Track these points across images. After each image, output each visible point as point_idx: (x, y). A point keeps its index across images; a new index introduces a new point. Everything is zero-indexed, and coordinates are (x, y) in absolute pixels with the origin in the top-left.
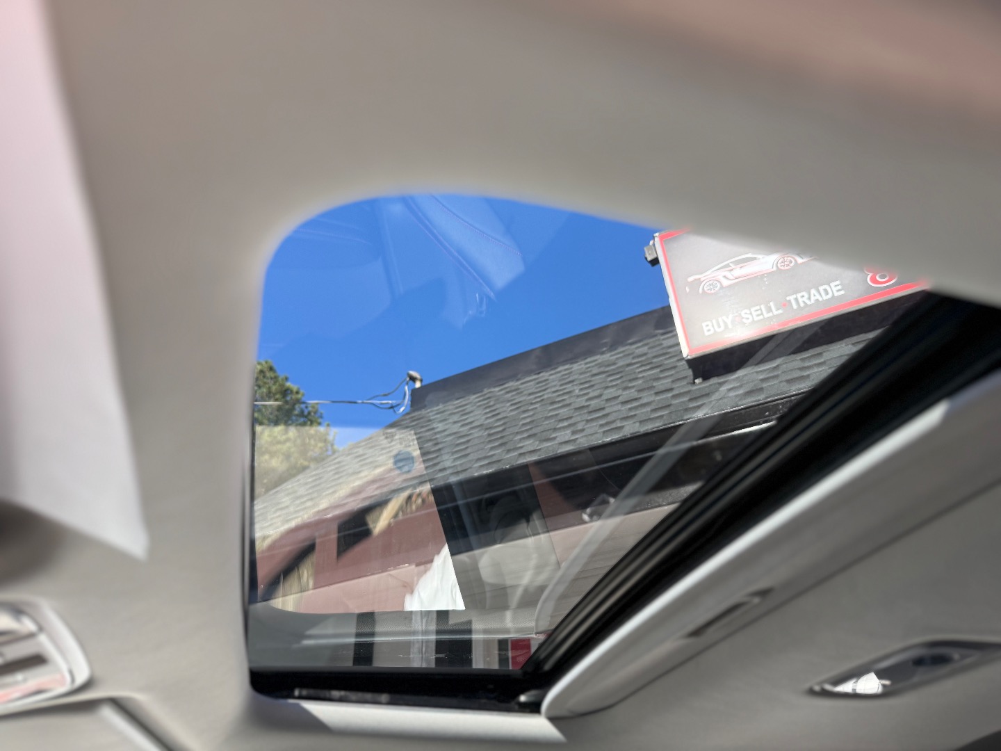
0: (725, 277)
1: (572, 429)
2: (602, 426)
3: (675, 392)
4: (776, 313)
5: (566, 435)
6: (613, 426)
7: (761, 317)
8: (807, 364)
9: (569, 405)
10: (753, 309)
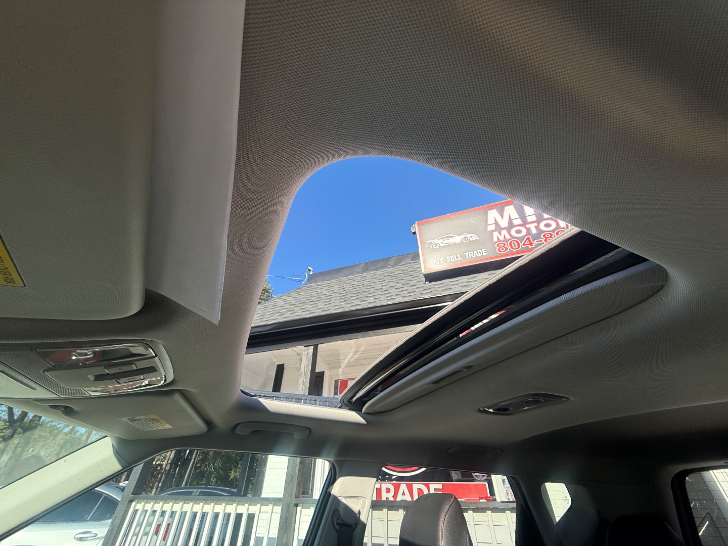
0: (441, 242)
1: (375, 297)
2: (387, 297)
3: (417, 286)
4: (460, 259)
5: (372, 299)
6: (391, 298)
7: (454, 260)
8: (470, 280)
9: (374, 287)
10: (451, 257)
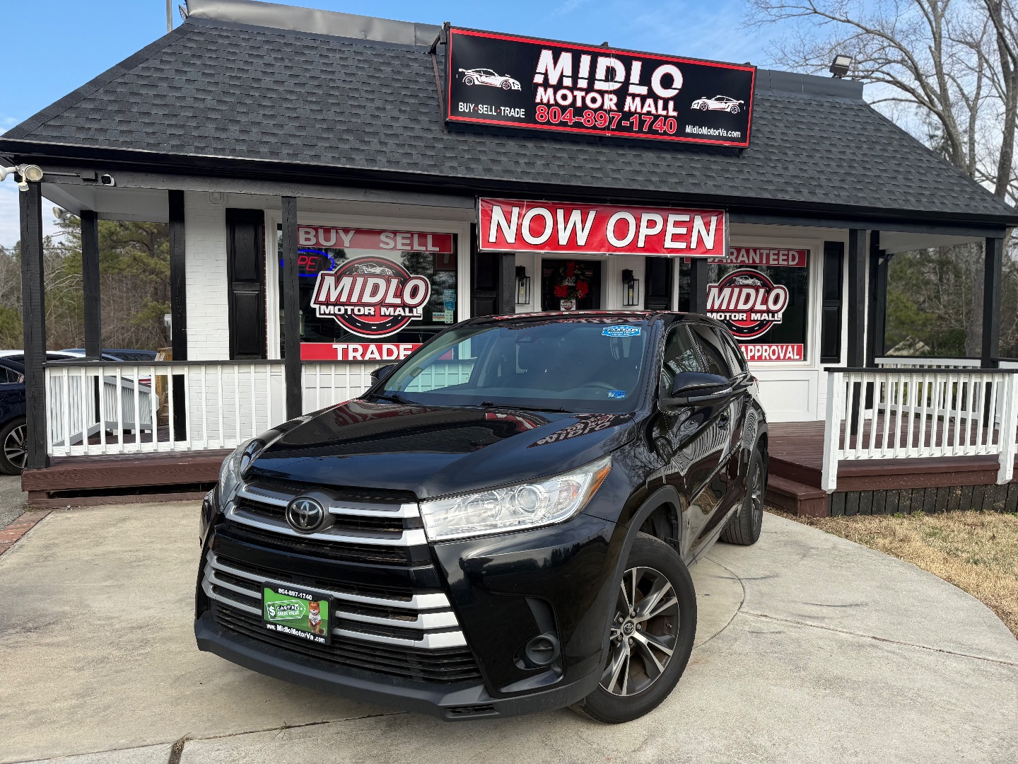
0: (477, 78)
3: (434, 135)
